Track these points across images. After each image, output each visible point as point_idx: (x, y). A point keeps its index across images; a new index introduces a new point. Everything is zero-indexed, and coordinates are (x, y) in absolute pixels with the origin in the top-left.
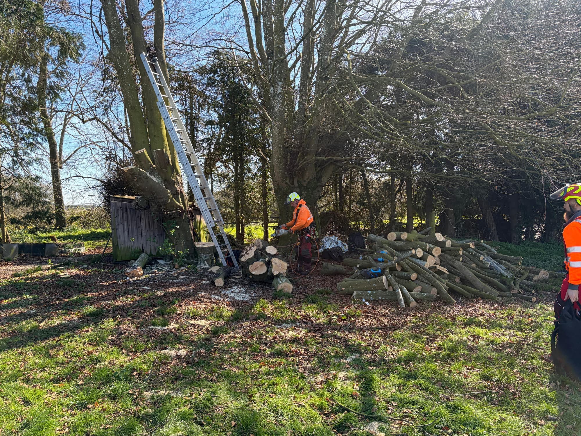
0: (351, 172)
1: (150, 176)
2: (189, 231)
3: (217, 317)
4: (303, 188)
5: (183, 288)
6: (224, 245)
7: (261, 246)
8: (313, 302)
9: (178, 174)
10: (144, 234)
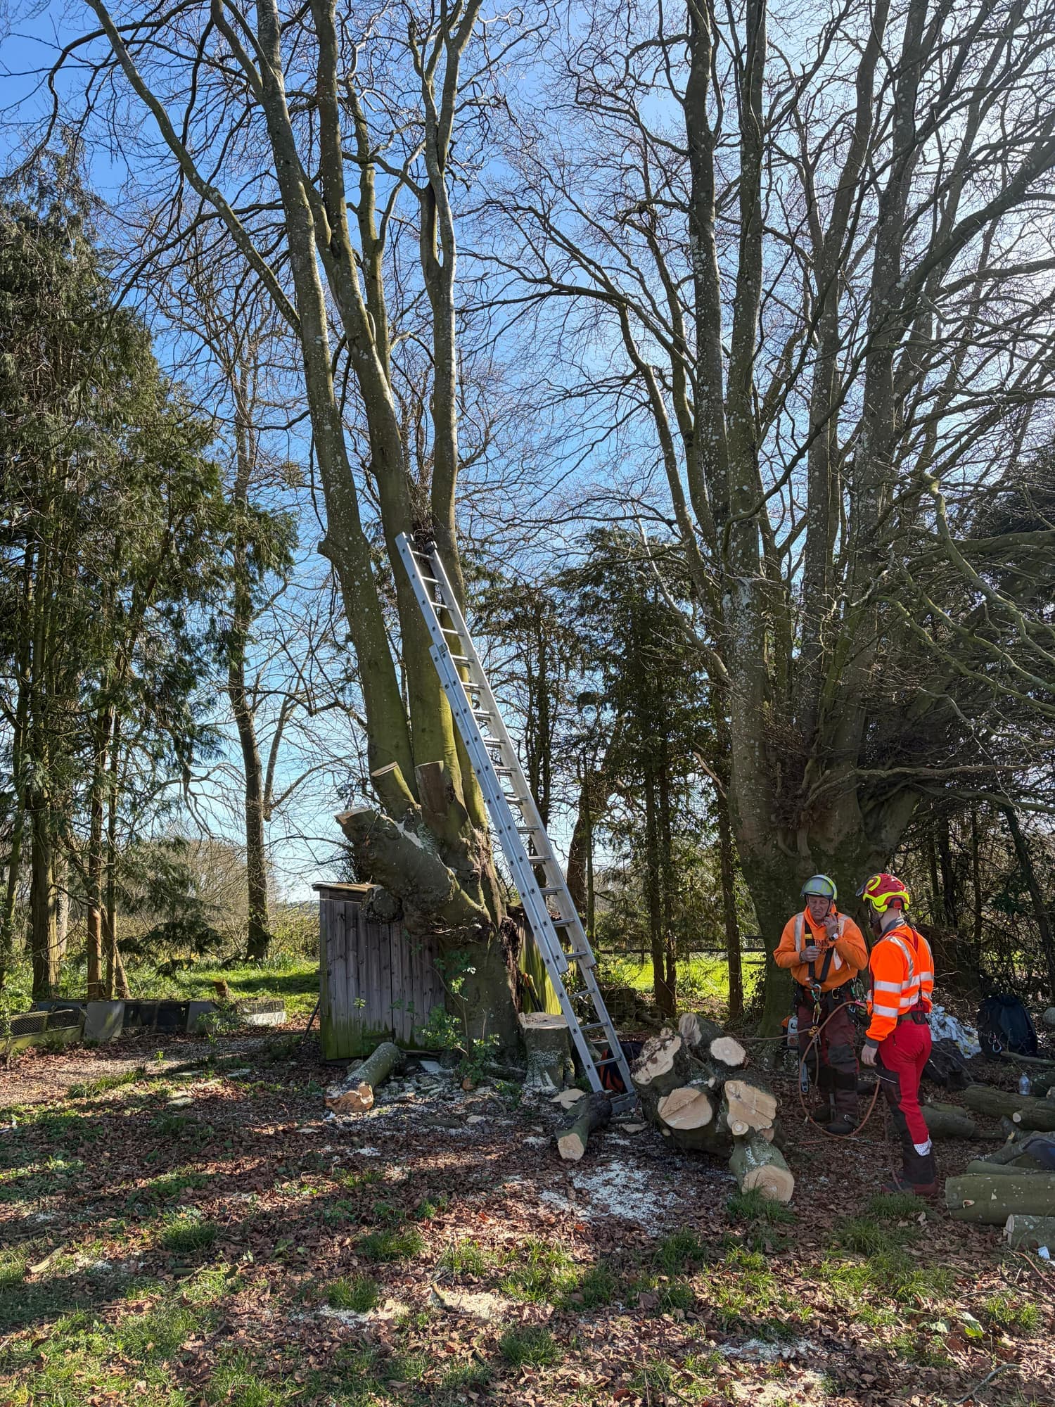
0: (974, 814)
1: (406, 833)
2: (506, 980)
3: (532, 1289)
4: (824, 861)
5: (468, 1159)
6: (597, 1024)
7: (698, 1037)
8: (861, 1248)
9: (478, 824)
10: (396, 987)
